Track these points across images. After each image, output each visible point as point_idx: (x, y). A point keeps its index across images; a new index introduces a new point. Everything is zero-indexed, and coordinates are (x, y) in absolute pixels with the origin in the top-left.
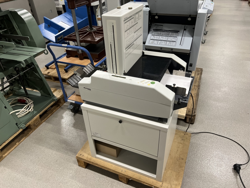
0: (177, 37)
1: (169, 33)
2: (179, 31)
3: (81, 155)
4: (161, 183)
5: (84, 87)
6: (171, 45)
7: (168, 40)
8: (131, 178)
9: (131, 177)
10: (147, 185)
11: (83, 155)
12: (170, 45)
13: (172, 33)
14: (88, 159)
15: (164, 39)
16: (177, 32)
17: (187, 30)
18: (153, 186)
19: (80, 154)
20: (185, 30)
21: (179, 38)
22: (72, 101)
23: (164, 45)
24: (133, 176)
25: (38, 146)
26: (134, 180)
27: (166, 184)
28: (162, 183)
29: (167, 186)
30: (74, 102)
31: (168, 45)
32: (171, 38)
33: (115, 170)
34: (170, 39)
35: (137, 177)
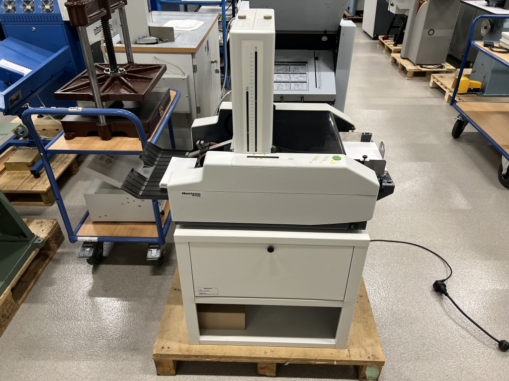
0: (307, 73)
1: (288, 66)
2: (307, 63)
3: (163, 348)
4: (346, 350)
5: (184, 192)
6: (299, 90)
7: (292, 80)
8: (287, 359)
9: (288, 357)
10: (323, 363)
11: (169, 348)
12: (298, 88)
13: (295, 66)
14: (184, 351)
15: (284, 80)
16: (303, 63)
17: (321, 58)
18: (334, 361)
19: (160, 348)
20: (316, 59)
21: (311, 74)
22: (90, 238)
23: (287, 90)
24: (291, 356)
25: (33, 362)
26: (295, 362)
27: (356, 349)
28: (349, 351)
29: (358, 352)
30: (97, 238)
31: (294, 90)
32: (296, 76)
33: (251, 355)
34: (294, 77)
35: (299, 356)
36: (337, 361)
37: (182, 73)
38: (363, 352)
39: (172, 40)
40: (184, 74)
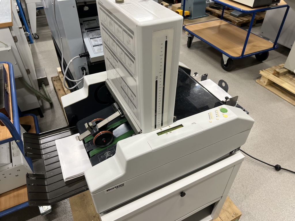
4: (218, 218)
27: (223, 214)
37: (5, 46)
40: (7, 46)
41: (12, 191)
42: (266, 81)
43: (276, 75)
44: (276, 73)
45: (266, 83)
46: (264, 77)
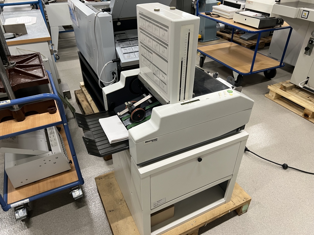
5: (146, 141)
9: (206, 221)
18: (229, 211)
22: (22, 202)
26: (210, 221)
27: (235, 199)
28: (232, 201)
36: (230, 210)
38: (239, 199)
39: (25, 33)
40: (45, 57)
41: (49, 178)
42: (274, 95)
43: (283, 89)
44: (283, 87)
45: (274, 97)
46: (272, 91)
